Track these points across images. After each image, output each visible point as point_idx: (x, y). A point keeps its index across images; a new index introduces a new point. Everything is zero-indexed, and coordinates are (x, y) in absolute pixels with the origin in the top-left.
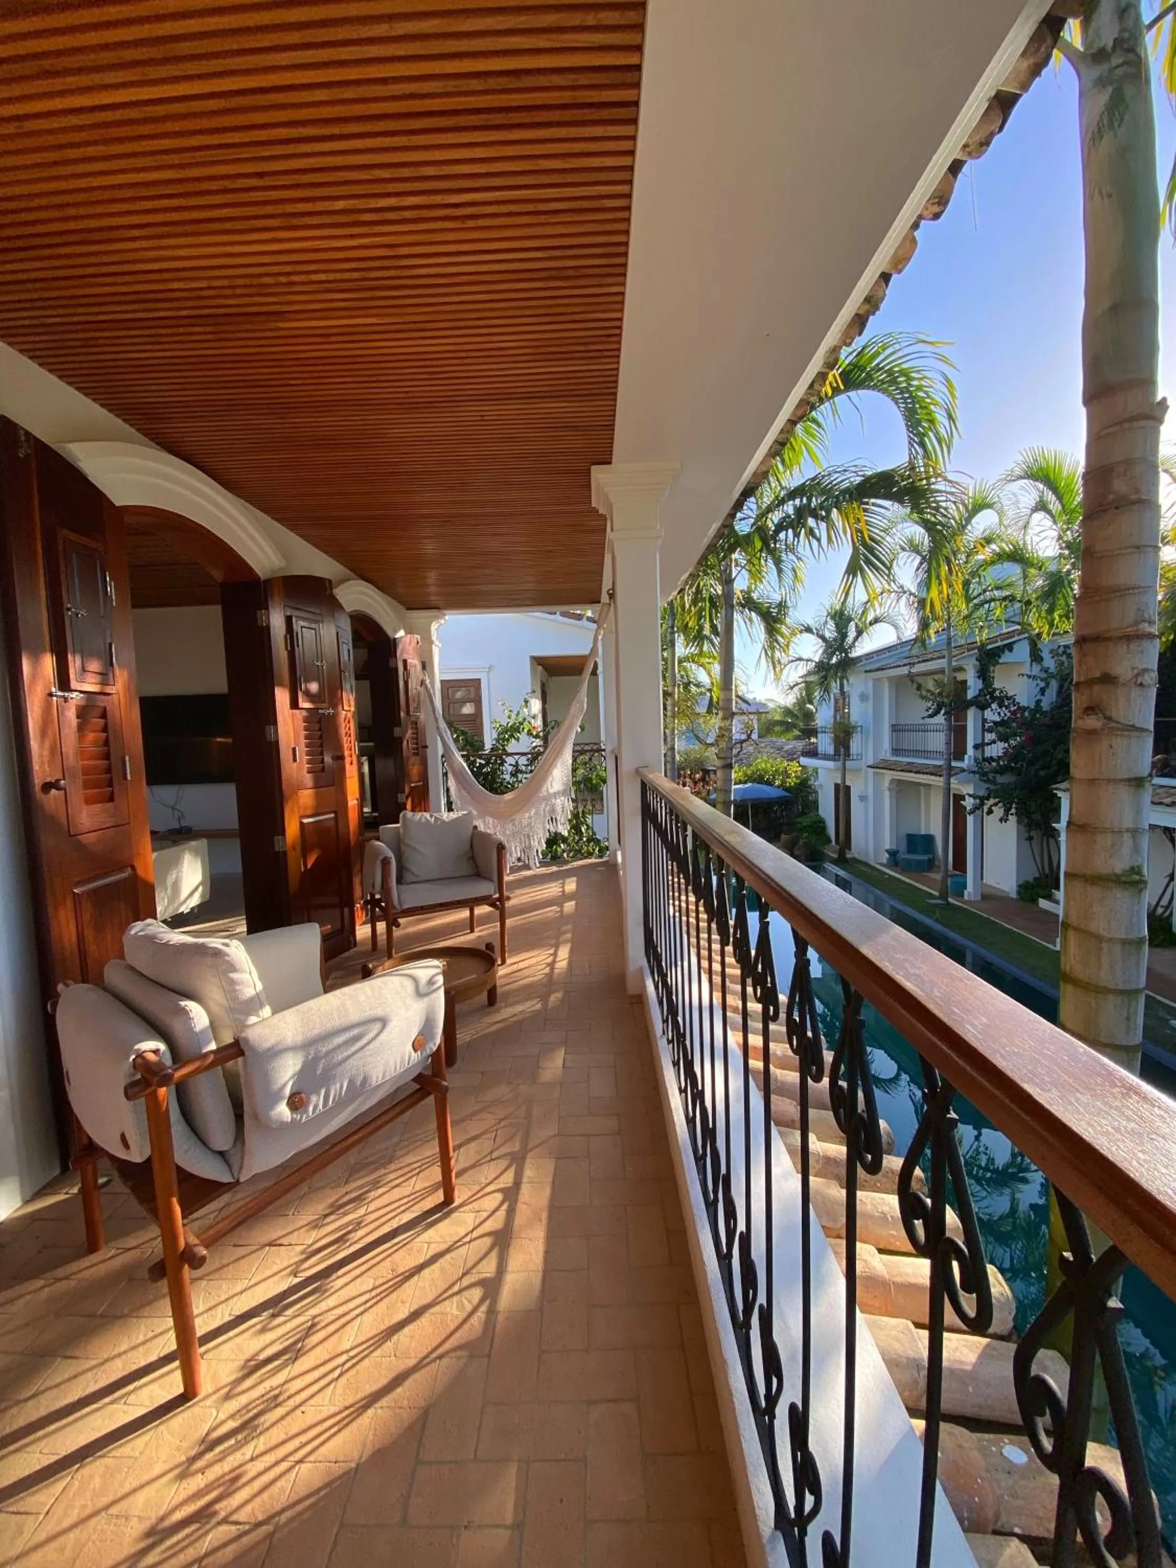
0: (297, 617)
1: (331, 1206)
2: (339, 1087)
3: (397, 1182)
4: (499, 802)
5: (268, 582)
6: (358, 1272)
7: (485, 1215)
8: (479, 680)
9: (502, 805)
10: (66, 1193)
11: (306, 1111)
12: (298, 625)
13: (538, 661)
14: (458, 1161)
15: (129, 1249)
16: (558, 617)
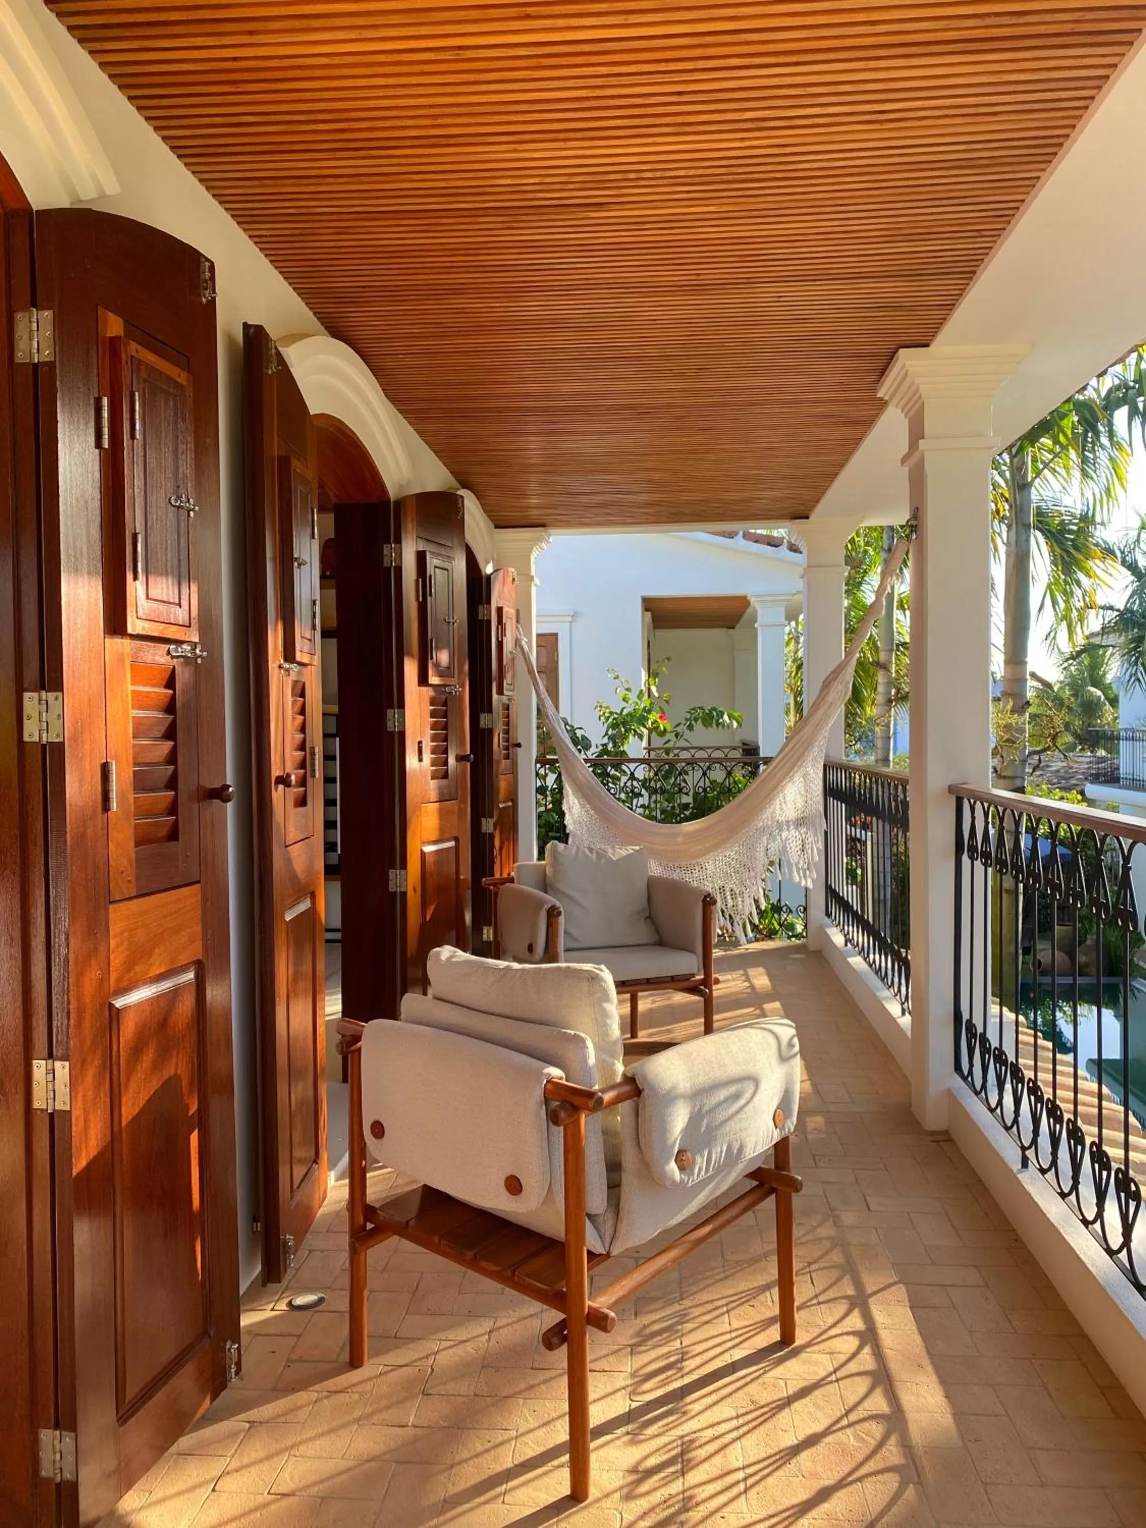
0: (432, 553)
1: (638, 1334)
2: (719, 1151)
3: (707, 1317)
4: (676, 835)
5: (400, 504)
6: (714, 1397)
7: (843, 1358)
8: (556, 635)
9: (679, 839)
10: (272, 1310)
11: (692, 1173)
12: (432, 562)
13: (649, 604)
14: (802, 1291)
15: (401, 1366)
16: (739, 540)
